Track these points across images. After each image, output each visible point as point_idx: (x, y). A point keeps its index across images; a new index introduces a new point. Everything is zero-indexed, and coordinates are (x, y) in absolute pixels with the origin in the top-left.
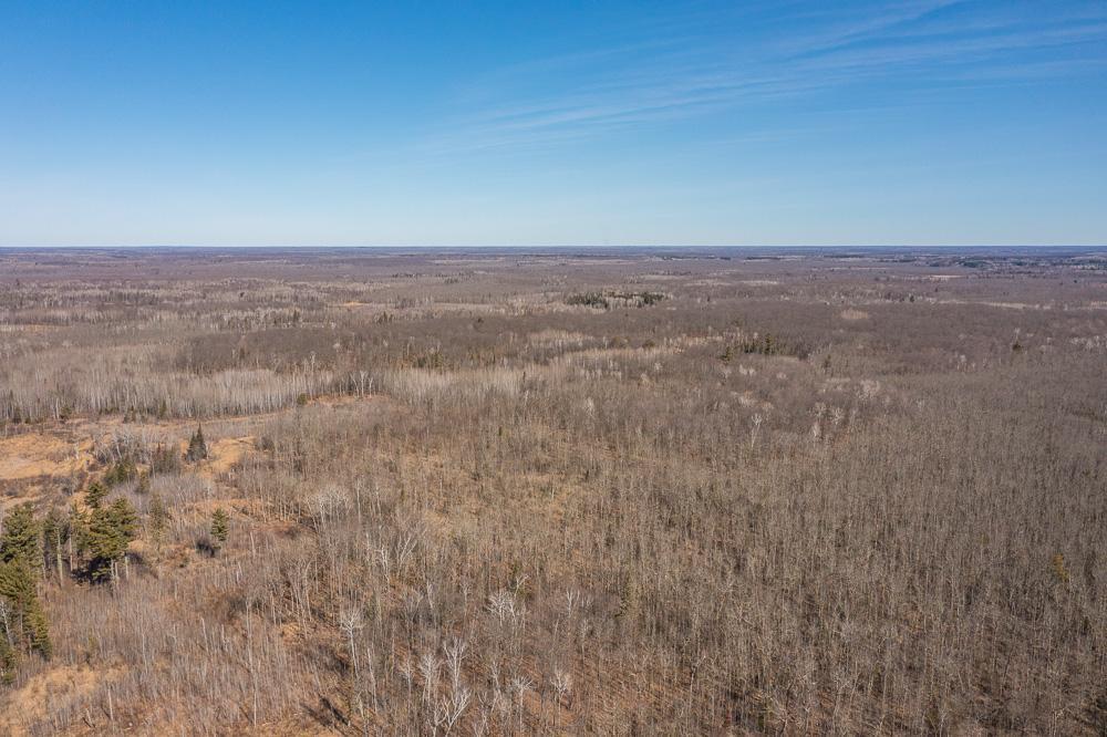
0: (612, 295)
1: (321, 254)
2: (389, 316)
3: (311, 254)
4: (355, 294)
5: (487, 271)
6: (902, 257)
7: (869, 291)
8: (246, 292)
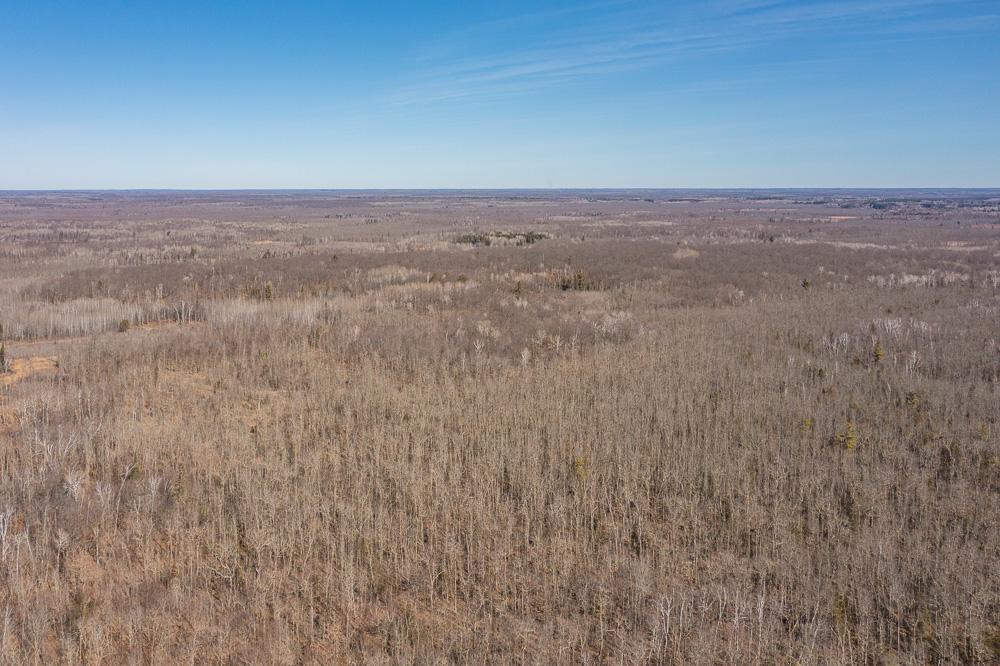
0: (498, 235)
1: (277, 197)
2: (272, 253)
3: (269, 196)
4: (272, 233)
5: (412, 212)
6: (821, 199)
7: (744, 232)
8: (172, 232)
